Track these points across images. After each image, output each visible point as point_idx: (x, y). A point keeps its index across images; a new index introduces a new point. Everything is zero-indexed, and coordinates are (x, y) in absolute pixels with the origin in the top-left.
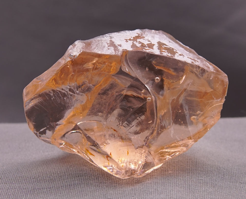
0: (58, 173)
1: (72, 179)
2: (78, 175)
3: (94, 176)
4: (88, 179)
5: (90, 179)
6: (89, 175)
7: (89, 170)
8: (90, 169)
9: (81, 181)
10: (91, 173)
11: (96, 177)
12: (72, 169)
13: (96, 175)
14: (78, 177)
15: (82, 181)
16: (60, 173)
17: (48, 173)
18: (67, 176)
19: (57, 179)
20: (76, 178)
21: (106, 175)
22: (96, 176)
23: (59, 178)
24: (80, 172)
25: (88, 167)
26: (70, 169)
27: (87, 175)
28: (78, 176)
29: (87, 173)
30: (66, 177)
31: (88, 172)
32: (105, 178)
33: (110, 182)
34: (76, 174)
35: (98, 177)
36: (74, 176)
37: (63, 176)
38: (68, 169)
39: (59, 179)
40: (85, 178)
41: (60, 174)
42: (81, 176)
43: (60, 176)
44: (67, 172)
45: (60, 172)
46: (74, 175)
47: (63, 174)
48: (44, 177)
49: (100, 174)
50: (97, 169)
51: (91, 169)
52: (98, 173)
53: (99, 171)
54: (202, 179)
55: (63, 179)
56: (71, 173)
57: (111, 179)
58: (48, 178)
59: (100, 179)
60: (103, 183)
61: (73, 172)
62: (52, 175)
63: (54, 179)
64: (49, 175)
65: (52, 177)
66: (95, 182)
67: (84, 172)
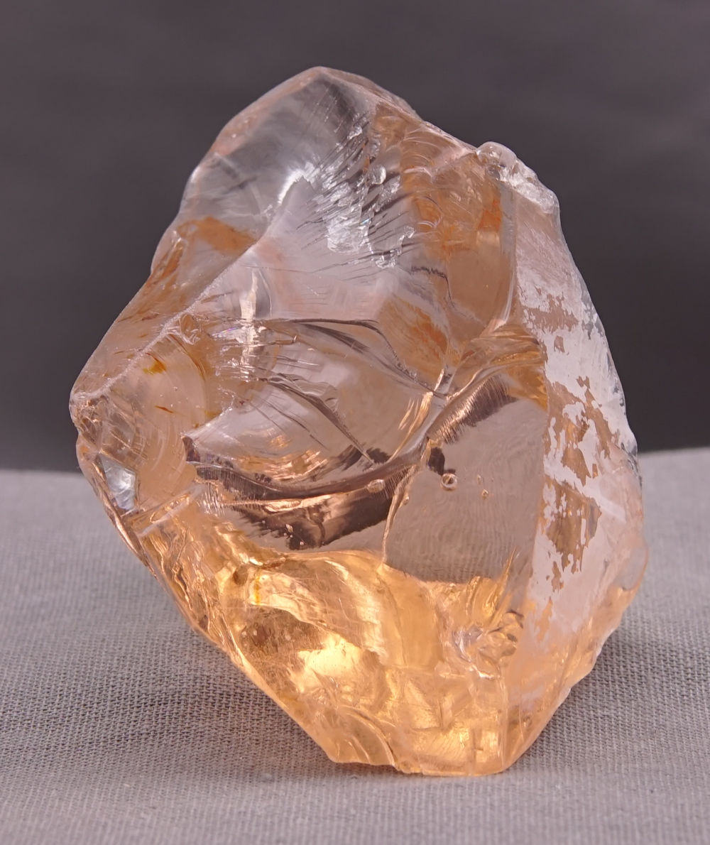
0: (79, 692)
1: (128, 713)
2: (150, 697)
3: (210, 705)
4: (188, 716)
5: (195, 714)
6: (190, 701)
7: (192, 678)
8: (192, 672)
9: (163, 721)
10: (197, 692)
11: (216, 708)
12: (127, 672)
13: (218, 698)
14: (151, 705)
15: (167, 722)
16: (84, 693)
17: (39, 693)
18: (108, 703)
19: (74, 716)
20: (142, 712)
21: (251, 698)
22: (217, 704)
23: (81, 713)
24: (158, 688)
25: (187, 665)
26: (120, 675)
27: (183, 697)
28: (150, 703)
29: (184, 692)
30: (108, 709)
31: (185, 686)
32: (250, 710)
33: (269, 726)
34: (144, 696)
35: (224, 706)
36: (136, 704)
37: (95, 705)
38: (113, 675)
39: (80, 717)
40: (175, 711)
41: (84, 698)
42: (163, 701)
43: (85, 705)
44: (111, 688)
45: (85, 688)
46: (136, 699)
47: (97, 695)
48: (25, 709)
49: (232, 693)
50: (219, 674)
51: (198, 674)
52: (225, 689)
53: (226, 683)
55: (94, 715)
56: (124, 692)
57: (272, 716)
58: (41, 712)
59: (230, 715)
60: (242, 729)
61: (133, 685)
62: (57, 701)
63: (61, 716)
64: (46, 701)
65: (55, 710)
66: (214, 726)
67: (171, 686)
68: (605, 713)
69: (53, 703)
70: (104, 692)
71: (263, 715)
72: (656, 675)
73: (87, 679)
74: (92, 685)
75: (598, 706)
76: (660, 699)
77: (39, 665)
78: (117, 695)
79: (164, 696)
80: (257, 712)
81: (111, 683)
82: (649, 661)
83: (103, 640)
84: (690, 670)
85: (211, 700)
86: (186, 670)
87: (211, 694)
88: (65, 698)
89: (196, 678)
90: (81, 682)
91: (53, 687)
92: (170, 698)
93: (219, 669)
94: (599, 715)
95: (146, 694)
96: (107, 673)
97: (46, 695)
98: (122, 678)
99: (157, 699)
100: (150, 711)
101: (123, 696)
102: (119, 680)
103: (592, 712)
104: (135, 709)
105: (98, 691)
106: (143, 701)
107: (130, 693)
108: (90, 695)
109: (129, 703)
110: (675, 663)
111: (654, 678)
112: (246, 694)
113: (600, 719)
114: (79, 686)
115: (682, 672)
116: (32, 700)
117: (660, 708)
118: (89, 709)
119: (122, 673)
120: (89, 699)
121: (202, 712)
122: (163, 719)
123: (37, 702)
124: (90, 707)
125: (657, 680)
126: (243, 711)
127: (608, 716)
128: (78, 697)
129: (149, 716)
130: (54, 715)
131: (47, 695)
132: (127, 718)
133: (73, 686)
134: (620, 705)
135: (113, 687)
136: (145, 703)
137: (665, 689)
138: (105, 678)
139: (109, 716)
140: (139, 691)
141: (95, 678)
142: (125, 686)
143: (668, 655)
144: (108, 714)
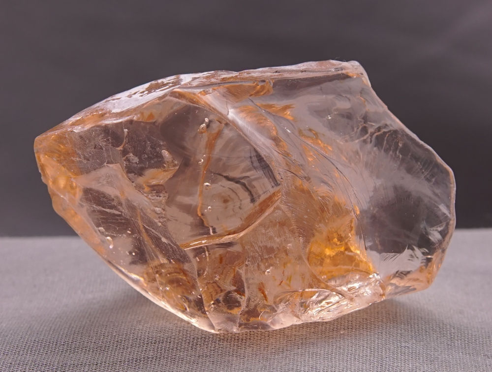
0: (114, 334)
1: (141, 347)
2: (154, 339)
3: (187, 344)
4: (175, 349)
5: (179, 348)
6: (176, 341)
7: (178, 331)
9: (161, 351)
10: (181, 337)
11: (190, 345)
12: (142, 327)
13: (192, 340)
15: (163, 353)
16: (117, 335)
17: (92, 334)
18: (131, 341)
19: (111, 346)
20: (149, 346)
22: (191, 343)
23: (115, 345)
24: (159, 335)
26: (138, 328)
27: (173, 340)
28: (154, 342)
29: (173, 337)
30: (130, 344)
31: (174, 334)
32: (210, 345)
34: (151, 338)
35: (195, 344)
36: (146, 342)
37: (123, 342)
38: (133, 328)
39: (115, 348)
40: (168, 346)
41: (117, 338)
42: (161, 342)
43: (117, 341)
44: (132, 334)
45: (118, 333)
46: (146, 340)
47: (124, 337)
48: (84, 341)
49: (200, 337)
51: (181, 329)
52: (196, 336)
55: (122, 347)
56: (139, 336)
57: (222, 347)
58: (93, 343)
59: (198, 349)
60: (205, 356)
61: (145, 333)
62: (102, 338)
63: (104, 346)
64: (95, 338)
65: (101, 343)
66: (189, 355)
67: (166, 334)
69: (99, 339)
70: (128, 336)
71: (217, 347)
74: (122, 332)
78: (136, 337)
79: (162, 339)
80: (213, 346)
81: (133, 332)
85: (188, 341)
87: (188, 338)
89: (180, 331)
92: (165, 340)
98: (138, 330)
99: (158, 340)
100: (154, 346)
101: (139, 338)
104: (146, 345)
105: (125, 335)
107: (143, 336)
108: (120, 336)
109: (142, 341)
112: (207, 337)
114: (114, 332)
118: (119, 344)
120: (120, 338)
121: (183, 347)
126: (205, 346)
128: (113, 337)
129: (153, 348)
130: (100, 346)
131: (96, 335)
132: (141, 349)
133: (111, 332)
135: (133, 333)
136: (151, 342)
138: (129, 329)
139: (131, 348)
140: (148, 336)
141: (123, 329)
142: (140, 333)
144: (130, 346)
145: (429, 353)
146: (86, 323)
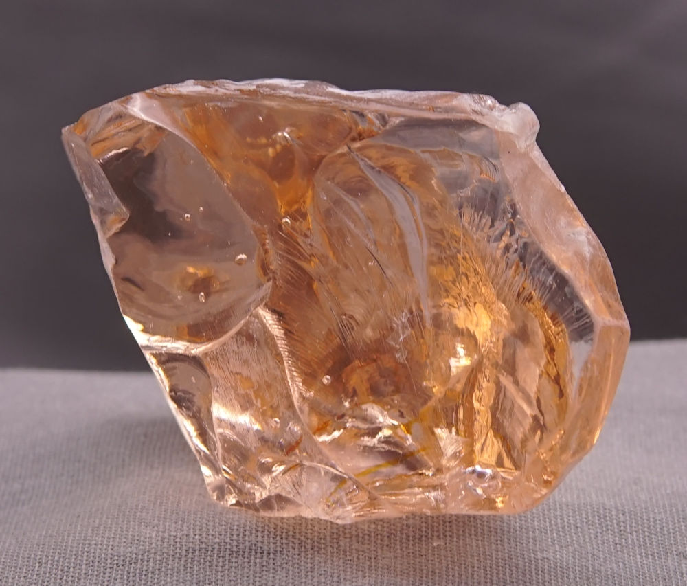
0: (56, 558)
1: (102, 574)
2: (122, 558)
3: (177, 560)
4: (157, 572)
5: (163, 569)
6: (158, 558)
7: (159, 538)
8: (160, 534)
9: (134, 579)
10: (165, 550)
11: (183, 562)
12: (100, 539)
13: (184, 553)
14: (123, 565)
15: (138, 580)
16: (61, 559)
17: (20, 562)
18: (84, 567)
19: (53, 580)
20: (115, 572)
21: (216, 551)
22: (183, 559)
23: (59, 577)
24: (129, 549)
25: (156, 528)
26: (94, 542)
27: (152, 556)
28: (121, 563)
29: (153, 551)
30: (84, 571)
31: (153, 545)
32: (215, 562)
33: (232, 578)
34: (116, 558)
35: (190, 560)
36: (109, 566)
37: (72, 569)
38: (87, 542)
39: (58, 581)
40: (145, 568)
41: (61, 563)
42: (134, 560)
43: (62, 570)
44: (86, 554)
45: (63, 555)
46: (109, 561)
47: (73, 560)
48: (7, 577)
49: (197, 548)
50: (185, 532)
51: (166, 535)
52: (191, 545)
53: (191, 540)
54: (548, 556)
55: (71, 578)
56: (97, 555)
57: (235, 567)
58: (22, 579)
59: (196, 568)
60: (207, 581)
61: (106, 549)
62: (37, 568)
63: (40, 581)
64: (26, 569)
65: (35, 576)
66: (181, 580)
67: (141, 547)
68: (545, 556)
69: (32, 570)
70: (80, 557)
71: (227, 567)
72: (590, 527)
73: (64, 547)
74: (68, 551)
75: (538, 550)
76: (594, 546)
77: (20, 539)
78: (92, 558)
79: (134, 556)
80: (221, 564)
81: (86, 549)
82: (584, 516)
83: (79, 516)
84: (622, 524)
85: (178, 555)
86: (155, 532)
87: (178, 550)
88: (43, 565)
89: (163, 538)
90: (58, 550)
91: (33, 556)
92: (140, 557)
93: (185, 528)
94: (539, 557)
95: (117, 556)
96: (82, 541)
97: (26, 563)
98: (96, 545)
99: (128, 559)
100: (121, 570)
101: (97, 559)
102: (94, 546)
103: (532, 555)
104: (108, 570)
105: (74, 557)
106: (116, 562)
107: (103, 556)
108: (67, 560)
109: (103, 564)
110: (608, 518)
111: (589, 529)
112: (210, 548)
113: (539, 561)
114: (56, 554)
115: (615, 526)
116: (13, 569)
117: (595, 553)
118: (66, 574)
119: (95, 540)
120: (66, 564)
121: (170, 567)
122: (133, 576)
123: (18, 570)
124: (67, 572)
125: (591, 531)
126: (208, 563)
127: (547, 559)
128: (55, 563)
129: (121, 575)
130: (35, 581)
131: (28, 563)
132: (101, 578)
133: (51, 554)
134: (558, 549)
135: (87, 552)
136: (117, 564)
137: (600, 538)
138: (81, 545)
139: (85, 578)
140: (112, 554)
141: (71, 547)
142: (98, 550)
143: (602, 512)
144: (83, 576)
145: (583, 563)
146: (11, 544)
